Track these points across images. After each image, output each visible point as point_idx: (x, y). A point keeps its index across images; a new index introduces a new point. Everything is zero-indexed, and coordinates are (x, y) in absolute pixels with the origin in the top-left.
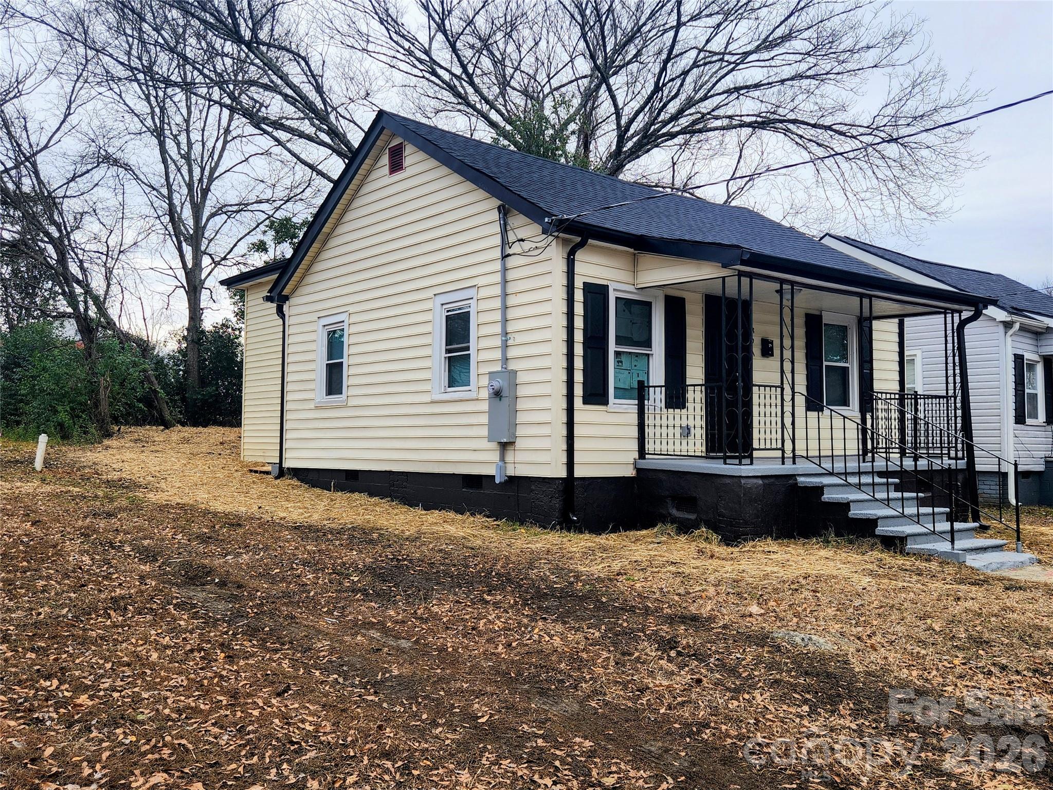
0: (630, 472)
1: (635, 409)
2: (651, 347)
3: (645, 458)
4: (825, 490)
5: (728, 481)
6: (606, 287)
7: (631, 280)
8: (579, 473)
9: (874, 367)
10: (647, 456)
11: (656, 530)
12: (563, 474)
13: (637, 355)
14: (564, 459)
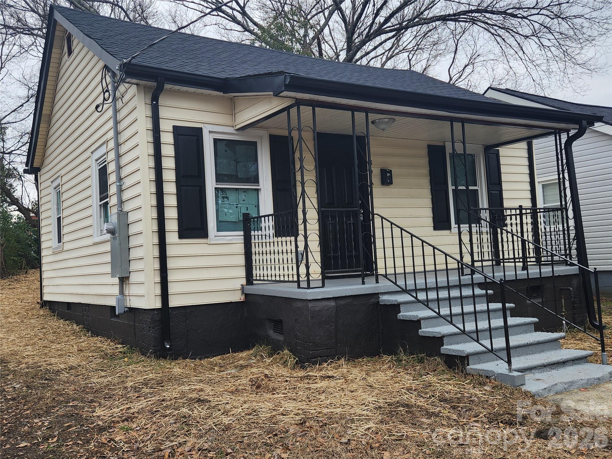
0: (238, 297)
1: (241, 240)
2: (258, 183)
3: (252, 284)
4: (402, 308)
5: (300, 304)
6: (199, 131)
7: (229, 123)
8: (174, 302)
9: (504, 188)
10: (254, 282)
11: (251, 352)
12: (158, 305)
13: (245, 190)
14: (158, 290)
